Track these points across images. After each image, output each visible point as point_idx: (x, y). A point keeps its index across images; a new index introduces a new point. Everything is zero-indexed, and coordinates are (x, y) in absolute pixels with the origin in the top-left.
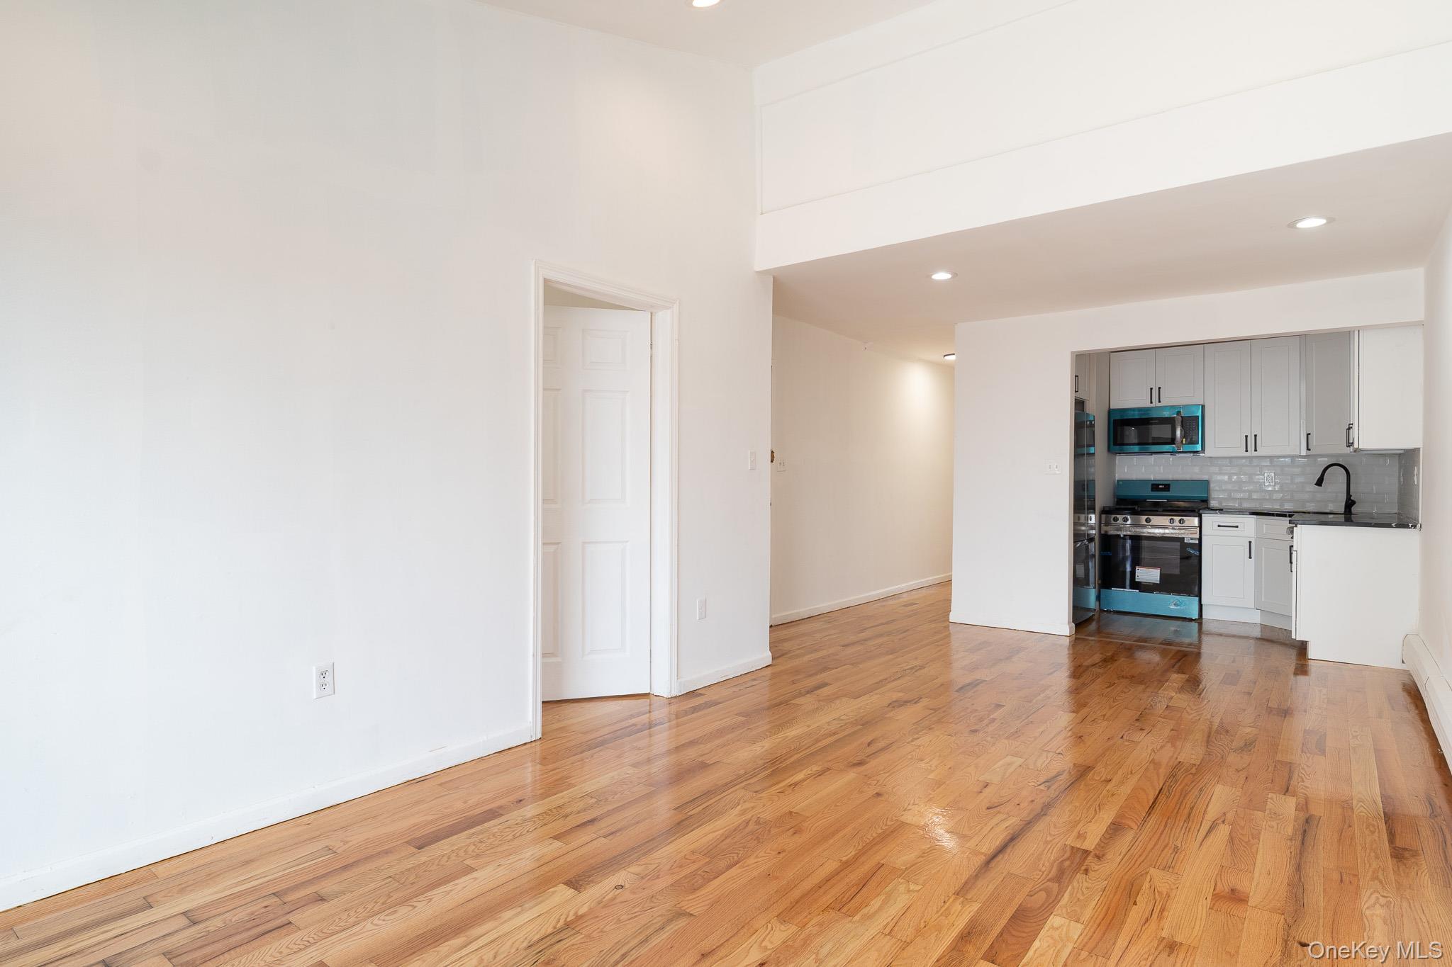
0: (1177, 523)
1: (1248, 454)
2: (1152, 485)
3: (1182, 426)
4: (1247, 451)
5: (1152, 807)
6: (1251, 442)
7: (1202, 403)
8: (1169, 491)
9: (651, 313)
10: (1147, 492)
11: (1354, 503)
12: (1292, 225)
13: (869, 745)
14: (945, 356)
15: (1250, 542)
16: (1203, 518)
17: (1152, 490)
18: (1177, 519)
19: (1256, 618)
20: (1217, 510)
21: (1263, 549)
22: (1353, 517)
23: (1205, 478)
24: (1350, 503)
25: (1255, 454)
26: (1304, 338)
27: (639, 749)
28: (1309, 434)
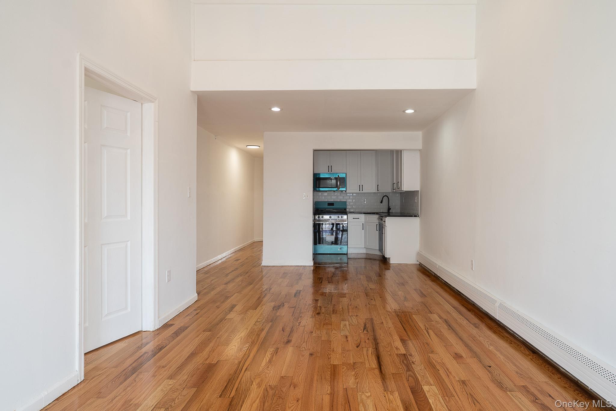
0: (340, 218)
1: (360, 192)
2: (328, 203)
3: (340, 181)
4: (360, 191)
5: (405, 330)
6: (361, 187)
7: (346, 172)
8: (334, 205)
9: (141, 104)
10: (326, 206)
11: (390, 209)
12: (404, 111)
13: (283, 331)
14: (247, 146)
15: (363, 224)
16: (348, 216)
17: (328, 205)
18: (340, 216)
19: (364, 251)
20: (352, 212)
21: (367, 226)
22: (390, 214)
23: (345, 200)
24: (389, 209)
25: (362, 192)
26: (376, 151)
27: (163, 367)
28: (378, 185)
